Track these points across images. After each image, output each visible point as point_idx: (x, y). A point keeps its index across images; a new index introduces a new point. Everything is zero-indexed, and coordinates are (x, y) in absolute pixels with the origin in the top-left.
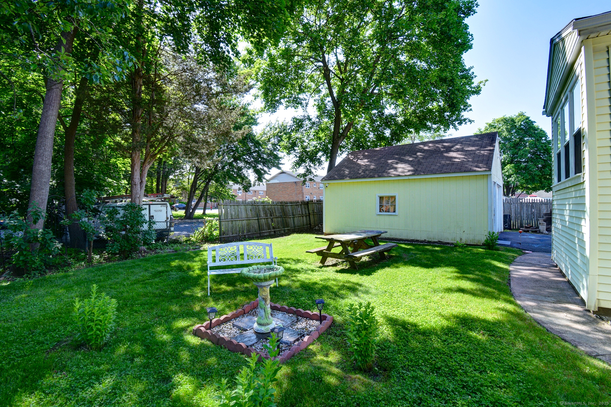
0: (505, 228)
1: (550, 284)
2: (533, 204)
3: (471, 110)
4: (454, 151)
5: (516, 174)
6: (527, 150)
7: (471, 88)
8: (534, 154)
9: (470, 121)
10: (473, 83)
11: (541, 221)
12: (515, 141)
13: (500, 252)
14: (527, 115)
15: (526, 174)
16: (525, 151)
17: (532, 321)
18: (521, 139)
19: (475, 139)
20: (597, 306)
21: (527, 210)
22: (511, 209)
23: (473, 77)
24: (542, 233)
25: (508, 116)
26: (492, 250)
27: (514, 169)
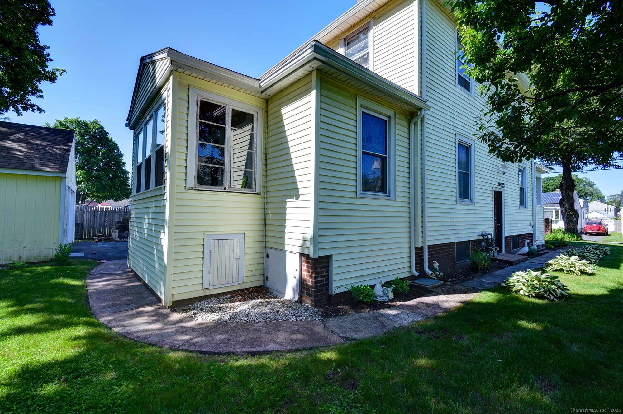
0: (76, 239)
1: (129, 291)
2: (106, 213)
3: (41, 96)
4: (13, 140)
5: (88, 181)
6: (99, 159)
7: (45, 71)
8: (105, 164)
9: (39, 109)
10: (47, 66)
11: (114, 228)
12: (88, 147)
13: (73, 266)
14: (102, 124)
15: (97, 183)
16: (98, 160)
17: (119, 336)
18: (95, 147)
19: (45, 132)
20: (172, 301)
21: (100, 218)
22: (83, 217)
23: (47, 60)
24: (115, 240)
25: (82, 119)
26: (64, 265)
27: (85, 176)
